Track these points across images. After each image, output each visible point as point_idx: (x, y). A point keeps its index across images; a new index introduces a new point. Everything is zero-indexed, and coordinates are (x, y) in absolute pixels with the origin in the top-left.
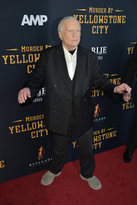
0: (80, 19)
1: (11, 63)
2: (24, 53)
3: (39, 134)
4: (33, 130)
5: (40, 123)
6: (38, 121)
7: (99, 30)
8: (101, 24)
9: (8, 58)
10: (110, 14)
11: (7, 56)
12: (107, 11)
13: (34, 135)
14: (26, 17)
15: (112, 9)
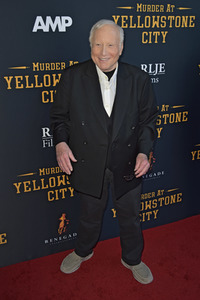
0: (123, 22)
1: (17, 87)
2: (36, 73)
3: (60, 195)
4: (50, 189)
5: (61, 179)
6: (58, 174)
7: (153, 37)
8: (156, 29)
9: (13, 81)
10: (171, 14)
11: (11, 78)
12: (165, 9)
13: (52, 196)
14: (39, 19)
15: (173, 6)
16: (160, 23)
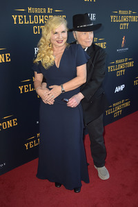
0: (20, 19)
7: (41, 30)
8: (42, 24)
10: (50, 14)
12: (47, 11)
15: (51, 9)
16: (44, 20)
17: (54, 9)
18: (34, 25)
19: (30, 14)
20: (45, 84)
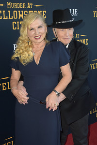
15: (31, 4)
16: (24, 15)
17: (34, 4)
18: (14, 20)
19: (9, 9)
20: (22, 83)
